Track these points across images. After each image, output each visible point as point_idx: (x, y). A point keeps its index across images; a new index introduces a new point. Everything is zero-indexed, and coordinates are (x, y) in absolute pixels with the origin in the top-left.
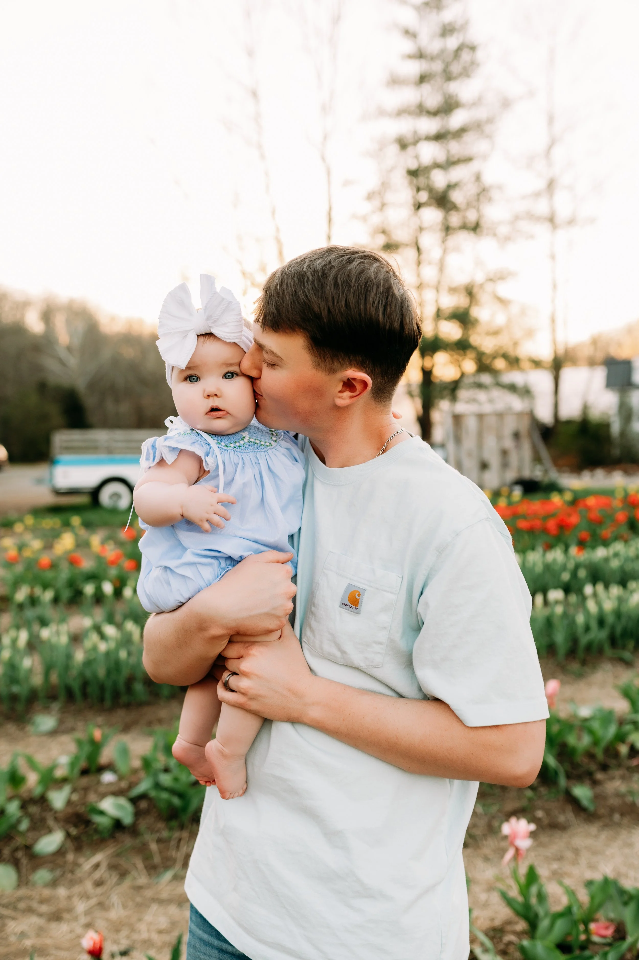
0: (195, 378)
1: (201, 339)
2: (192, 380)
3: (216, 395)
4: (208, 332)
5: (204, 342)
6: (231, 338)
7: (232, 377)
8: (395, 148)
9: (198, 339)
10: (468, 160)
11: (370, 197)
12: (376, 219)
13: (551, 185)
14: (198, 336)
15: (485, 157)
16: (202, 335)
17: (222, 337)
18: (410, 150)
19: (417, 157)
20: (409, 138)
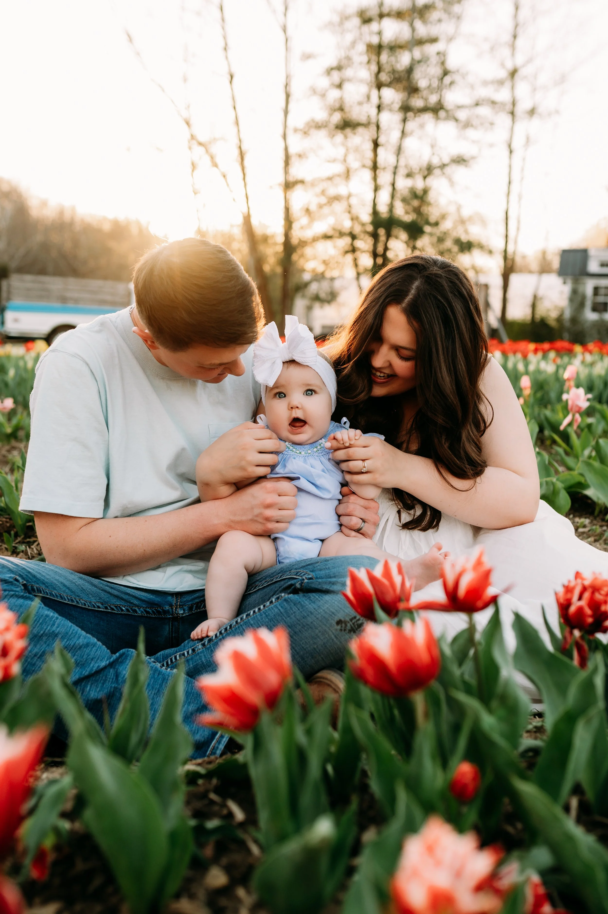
0: (283, 395)
1: (286, 365)
2: (281, 396)
3: (297, 407)
4: (291, 360)
5: (288, 368)
6: (306, 361)
7: (312, 394)
8: (356, 21)
9: (283, 366)
10: (434, 40)
11: (329, 71)
12: (334, 94)
13: (513, 73)
14: (283, 363)
15: (450, 39)
16: (287, 362)
17: (301, 361)
18: (374, 26)
19: (380, 33)
20: (374, 12)
